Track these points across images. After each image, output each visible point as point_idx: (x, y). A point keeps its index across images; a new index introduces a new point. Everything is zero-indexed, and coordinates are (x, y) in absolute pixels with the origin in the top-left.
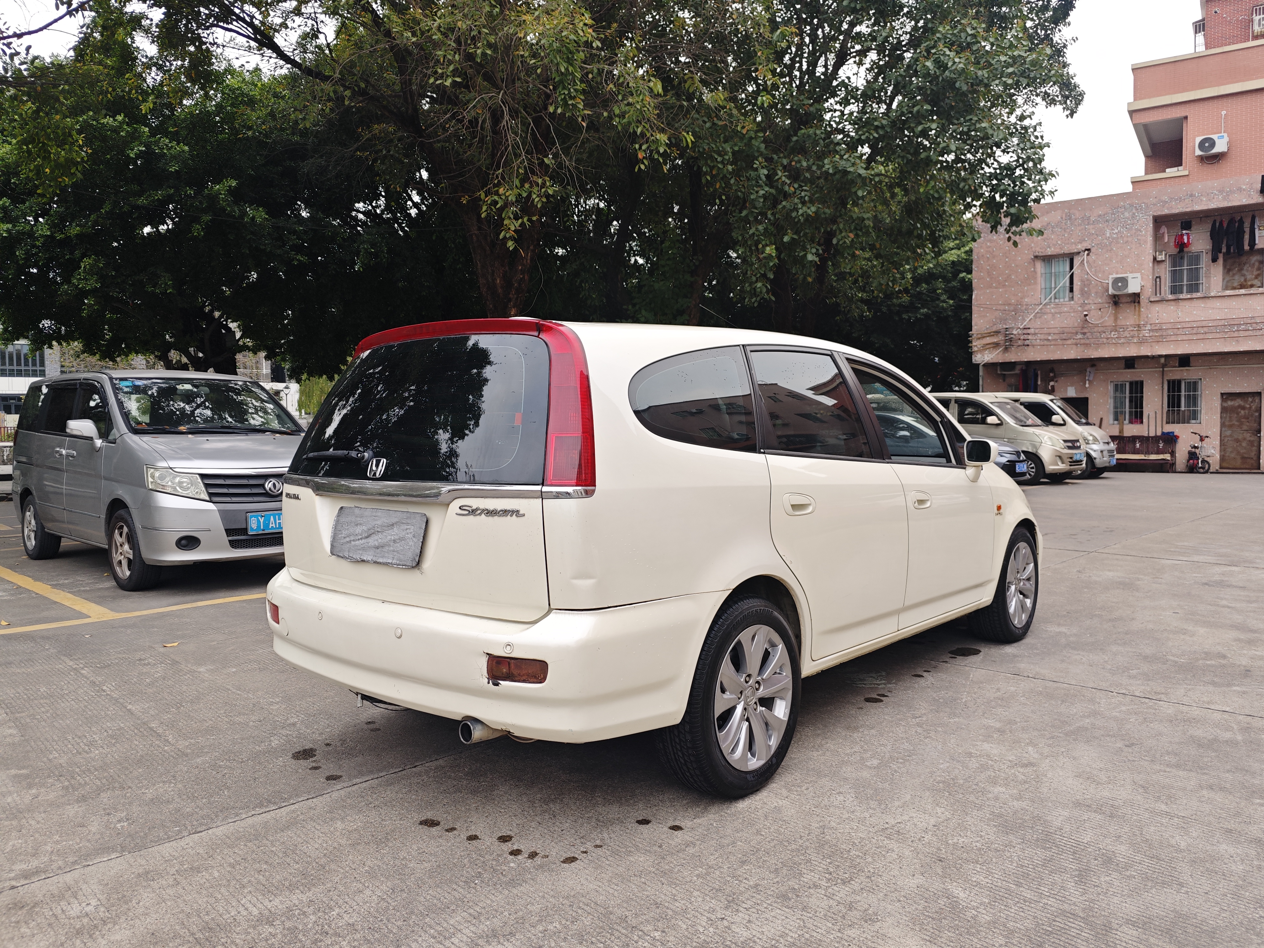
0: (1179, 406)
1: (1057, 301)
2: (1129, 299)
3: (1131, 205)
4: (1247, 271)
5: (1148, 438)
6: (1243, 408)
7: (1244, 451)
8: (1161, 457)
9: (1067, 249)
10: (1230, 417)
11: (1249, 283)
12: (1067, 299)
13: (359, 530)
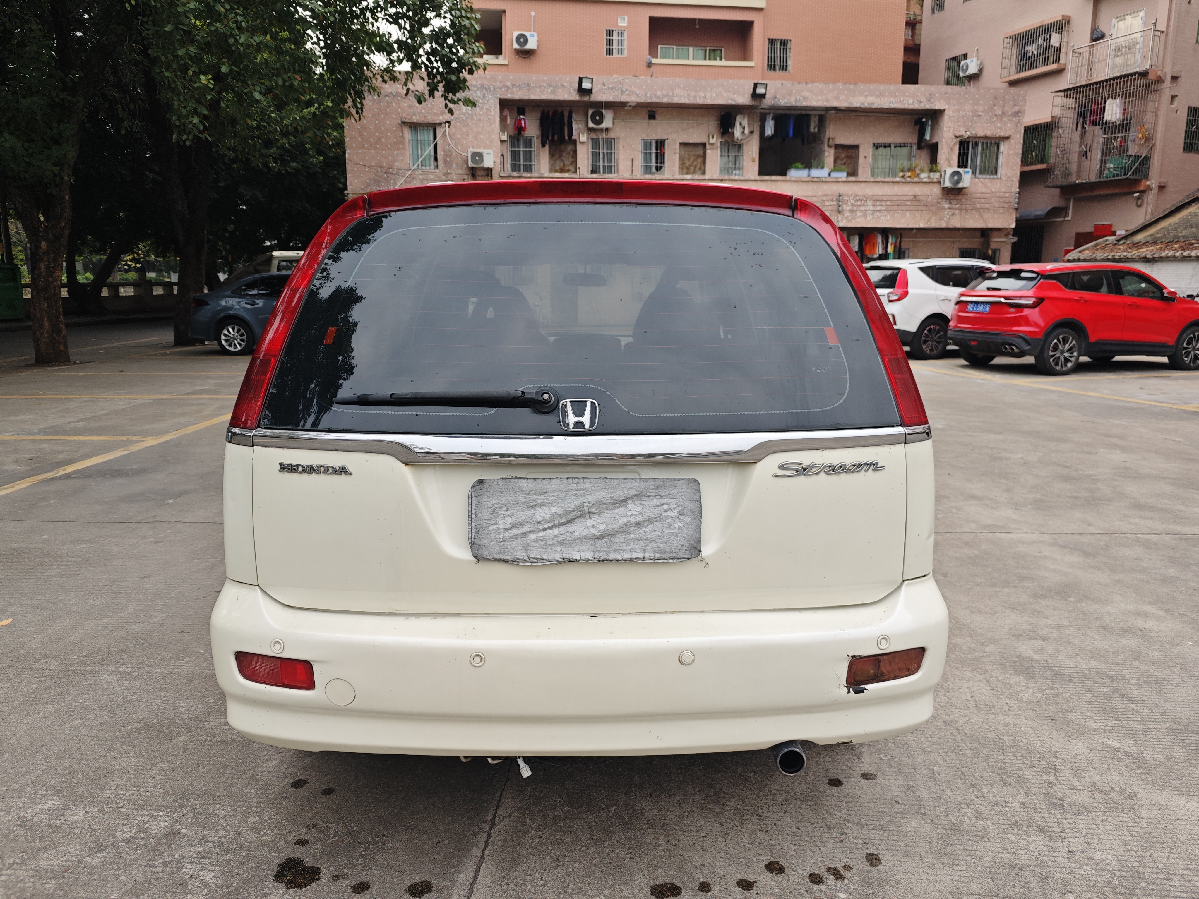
1: (424, 168)
2: (483, 173)
3: (482, 86)
4: (565, 157)
9: (430, 119)
11: (567, 168)
12: (432, 167)
13: (540, 514)
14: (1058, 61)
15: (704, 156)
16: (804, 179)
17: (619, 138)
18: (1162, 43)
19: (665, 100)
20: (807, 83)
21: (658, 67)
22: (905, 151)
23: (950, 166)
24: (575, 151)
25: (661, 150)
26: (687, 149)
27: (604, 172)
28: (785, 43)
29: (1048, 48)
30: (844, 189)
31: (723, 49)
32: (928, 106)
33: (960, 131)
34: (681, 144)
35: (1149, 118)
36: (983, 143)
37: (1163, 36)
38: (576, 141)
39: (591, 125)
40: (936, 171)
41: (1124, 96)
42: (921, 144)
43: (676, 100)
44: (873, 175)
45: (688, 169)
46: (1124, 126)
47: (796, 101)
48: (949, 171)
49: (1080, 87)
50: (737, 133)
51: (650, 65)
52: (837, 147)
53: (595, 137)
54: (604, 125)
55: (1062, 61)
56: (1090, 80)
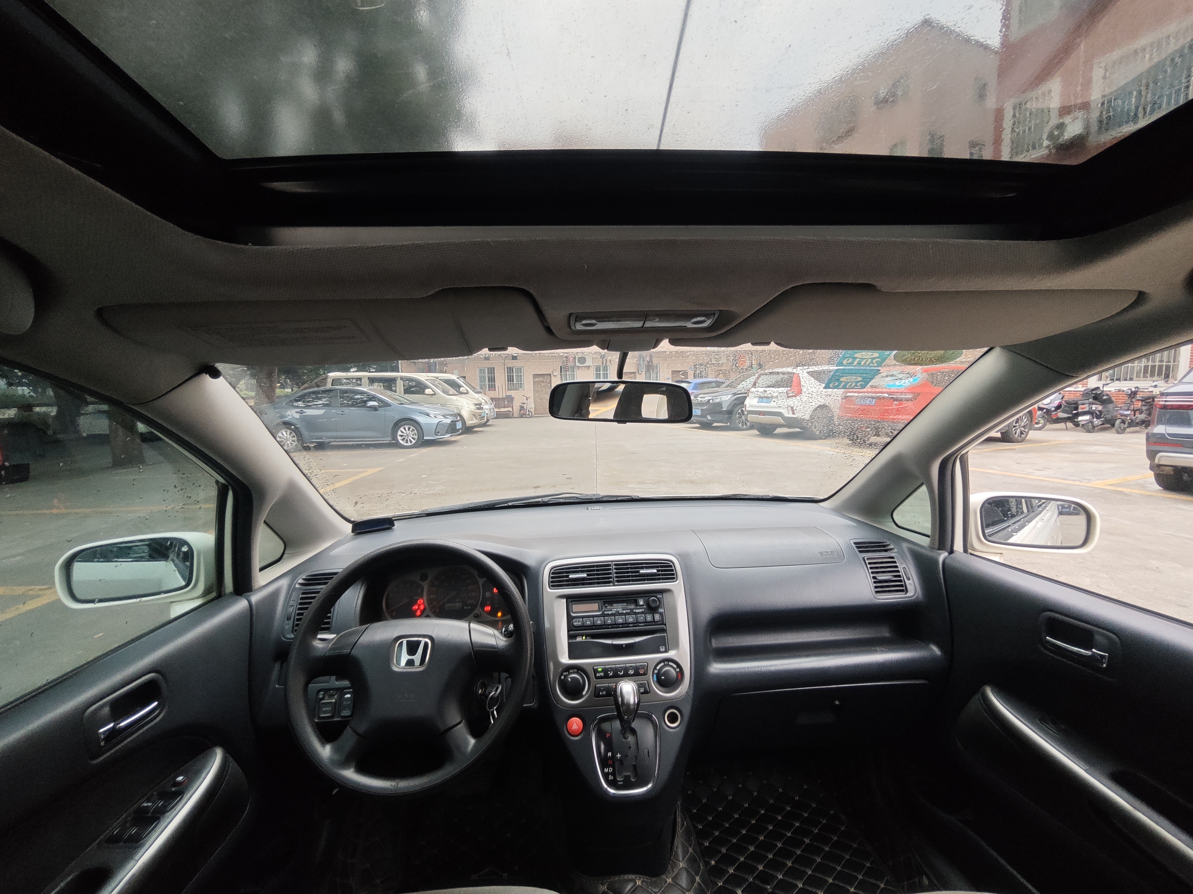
0: (513, 381)
5: (499, 399)
6: (543, 382)
7: (544, 404)
8: (506, 409)
10: (537, 387)
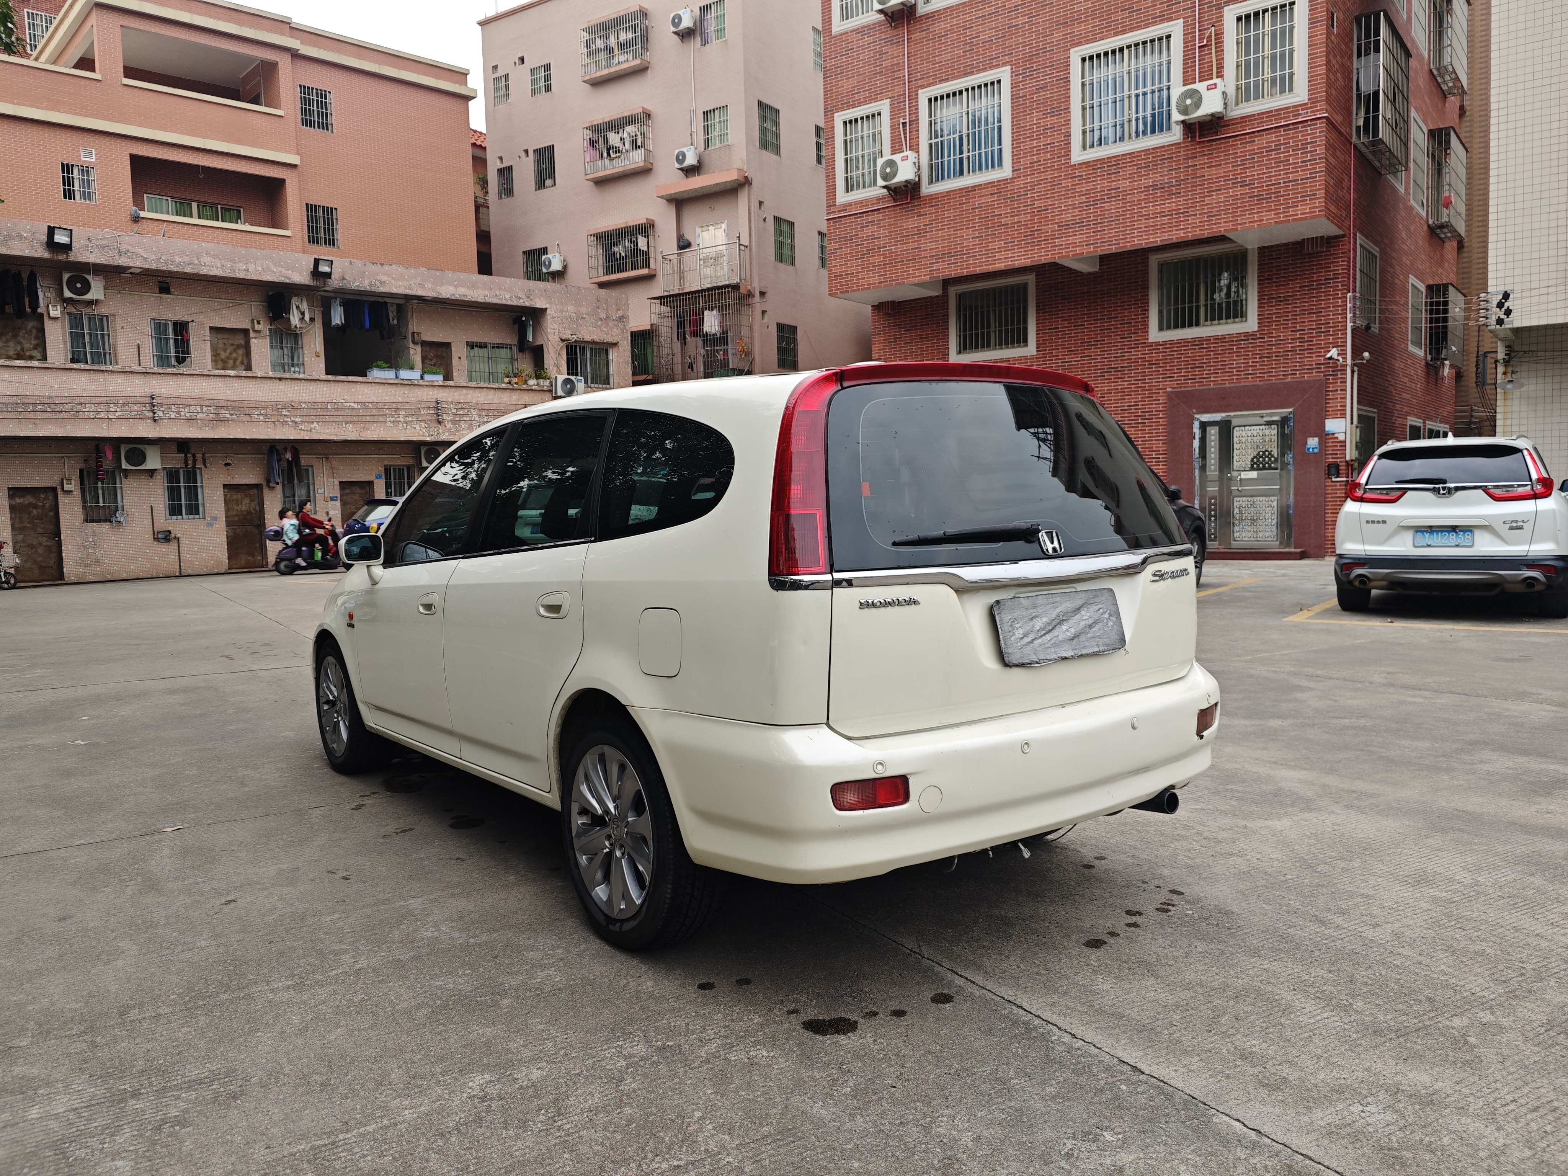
4: (24, 338)
6: (35, 507)
7: (41, 559)
10: (20, 518)
11: (28, 354)
13: (1038, 624)
14: (648, 266)
15: (247, 347)
16: (392, 382)
17: (114, 315)
18: (748, 257)
19: (188, 270)
20: (382, 265)
21: (150, 223)
22: (504, 353)
23: (560, 373)
24: (41, 331)
25: (182, 335)
26: (220, 336)
27: (93, 362)
28: (329, 212)
29: (635, 251)
30: (443, 395)
31: (242, 210)
32: (527, 304)
33: (565, 334)
34: (211, 328)
35: (745, 332)
36: (591, 349)
37: (747, 250)
38: (42, 314)
39: (68, 294)
40: (545, 378)
41: (721, 309)
42: (523, 345)
43: (204, 271)
44: (471, 380)
45: (224, 362)
46: (722, 339)
47: (371, 285)
48: (561, 378)
49: (673, 296)
50: (295, 319)
51: (136, 219)
52: (424, 344)
53: (74, 311)
54: (89, 297)
55: (652, 266)
56: (683, 289)
